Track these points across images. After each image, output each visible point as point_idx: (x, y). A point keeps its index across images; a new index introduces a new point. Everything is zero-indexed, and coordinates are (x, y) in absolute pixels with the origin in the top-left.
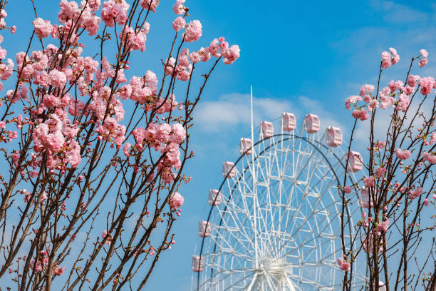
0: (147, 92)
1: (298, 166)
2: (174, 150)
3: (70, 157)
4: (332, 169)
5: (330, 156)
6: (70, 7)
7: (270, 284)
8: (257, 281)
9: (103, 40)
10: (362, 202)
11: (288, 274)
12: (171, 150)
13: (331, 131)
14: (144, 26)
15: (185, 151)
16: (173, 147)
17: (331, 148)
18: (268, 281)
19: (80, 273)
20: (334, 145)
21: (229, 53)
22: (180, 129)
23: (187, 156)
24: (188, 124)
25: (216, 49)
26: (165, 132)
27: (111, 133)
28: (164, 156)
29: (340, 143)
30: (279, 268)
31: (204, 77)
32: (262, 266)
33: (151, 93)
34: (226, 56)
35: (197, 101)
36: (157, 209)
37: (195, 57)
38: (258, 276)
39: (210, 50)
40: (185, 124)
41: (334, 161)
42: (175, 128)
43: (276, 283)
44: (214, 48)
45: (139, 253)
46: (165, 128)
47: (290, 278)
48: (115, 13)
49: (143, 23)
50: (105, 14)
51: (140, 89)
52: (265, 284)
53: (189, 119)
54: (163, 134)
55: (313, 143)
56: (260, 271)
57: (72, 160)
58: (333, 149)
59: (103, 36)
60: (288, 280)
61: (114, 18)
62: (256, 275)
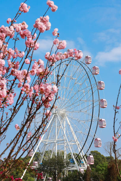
0: (41, 70)
1: (73, 72)
2: (52, 97)
3: (9, 101)
4: (87, 73)
5: (86, 68)
6: (6, 29)
7: (59, 119)
8: (54, 117)
9: (16, 40)
10: (98, 87)
11: (67, 115)
12: (51, 97)
13: (87, 57)
14: (34, 35)
15: (56, 96)
16: (52, 95)
17: (87, 65)
18: (59, 118)
19: (8, 146)
20: (88, 63)
21: (78, 56)
22: (55, 87)
23: (57, 98)
24: (58, 85)
25: (72, 54)
26: (49, 89)
27: (27, 90)
28: (47, 98)
29: (91, 62)
30: (63, 113)
31: (66, 65)
32: (56, 112)
33: (42, 71)
34: (77, 57)
35: (63, 75)
36: (43, 120)
37: (63, 57)
38: (55, 116)
39: (69, 54)
40: (57, 85)
41: (88, 70)
42: (53, 88)
43: (62, 119)
44: (71, 53)
45: (34, 138)
46: (49, 87)
47: (68, 117)
48: (26, 33)
49: (34, 34)
50: (22, 33)
51: (38, 69)
52: (57, 119)
53: (59, 83)
54: (48, 90)
55: (80, 62)
56: (56, 114)
57: (10, 102)
58: (88, 65)
59: (16, 39)
60: (67, 118)
61: (25, 35)
62: (54, 115)
